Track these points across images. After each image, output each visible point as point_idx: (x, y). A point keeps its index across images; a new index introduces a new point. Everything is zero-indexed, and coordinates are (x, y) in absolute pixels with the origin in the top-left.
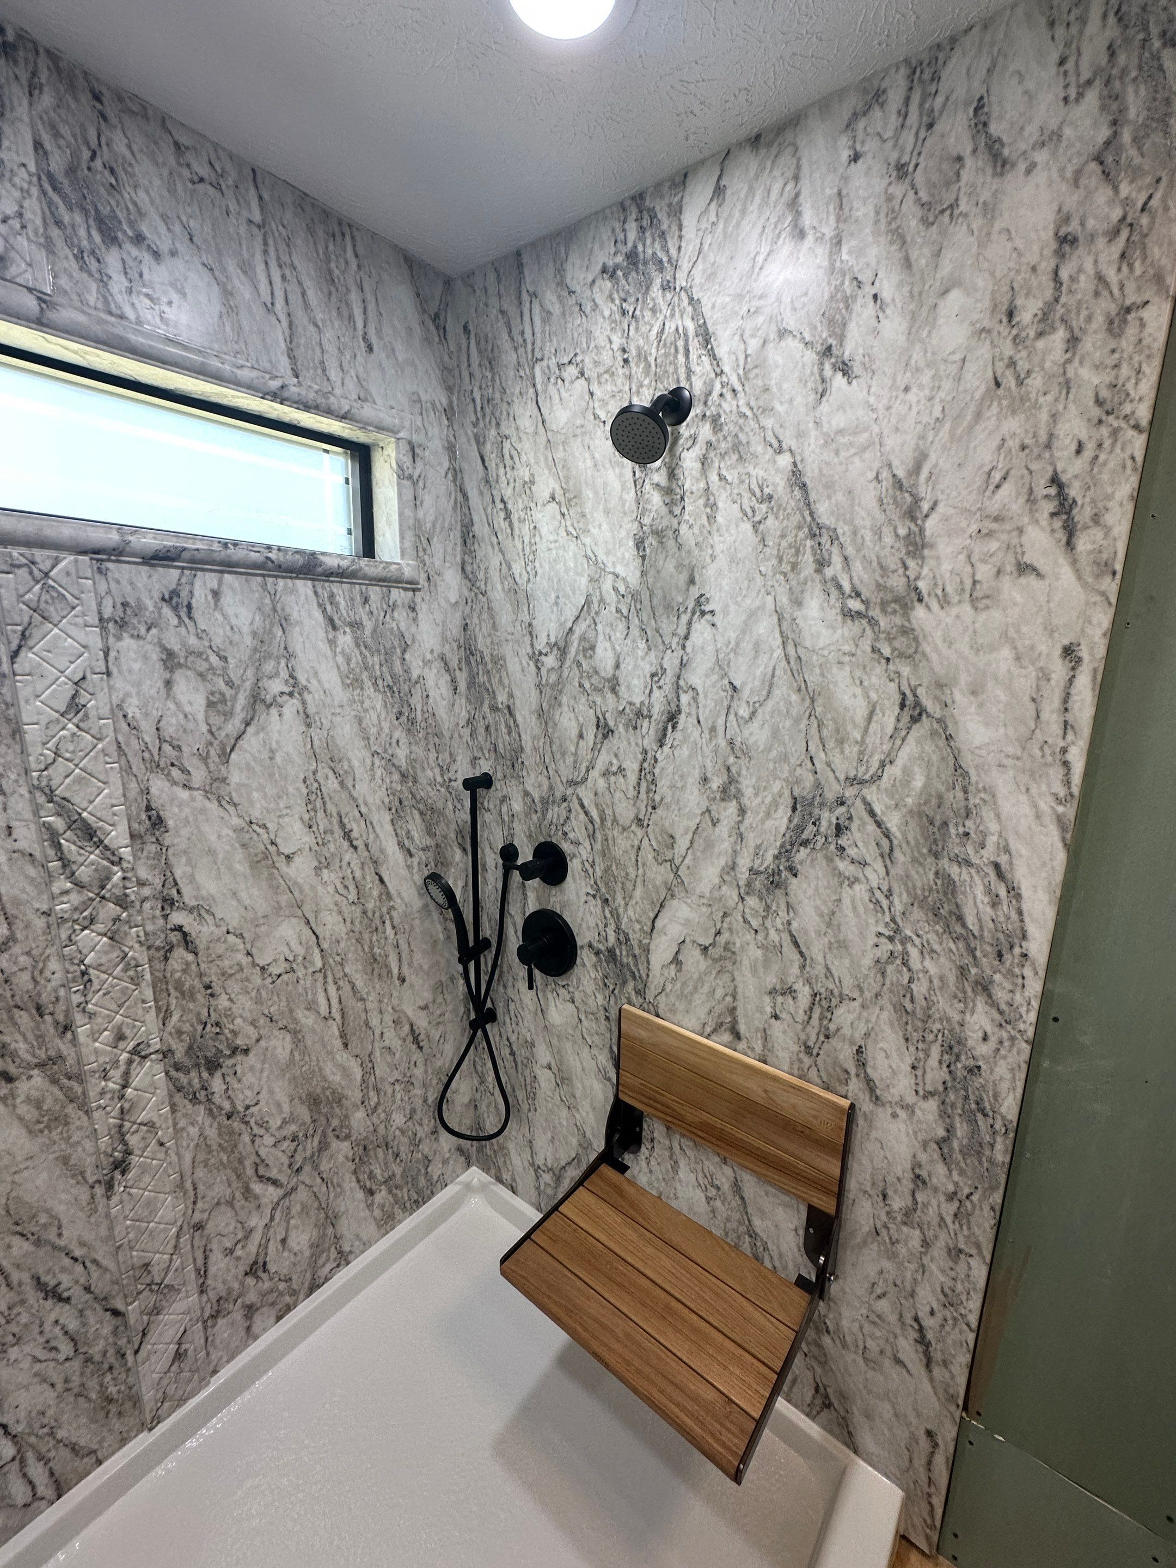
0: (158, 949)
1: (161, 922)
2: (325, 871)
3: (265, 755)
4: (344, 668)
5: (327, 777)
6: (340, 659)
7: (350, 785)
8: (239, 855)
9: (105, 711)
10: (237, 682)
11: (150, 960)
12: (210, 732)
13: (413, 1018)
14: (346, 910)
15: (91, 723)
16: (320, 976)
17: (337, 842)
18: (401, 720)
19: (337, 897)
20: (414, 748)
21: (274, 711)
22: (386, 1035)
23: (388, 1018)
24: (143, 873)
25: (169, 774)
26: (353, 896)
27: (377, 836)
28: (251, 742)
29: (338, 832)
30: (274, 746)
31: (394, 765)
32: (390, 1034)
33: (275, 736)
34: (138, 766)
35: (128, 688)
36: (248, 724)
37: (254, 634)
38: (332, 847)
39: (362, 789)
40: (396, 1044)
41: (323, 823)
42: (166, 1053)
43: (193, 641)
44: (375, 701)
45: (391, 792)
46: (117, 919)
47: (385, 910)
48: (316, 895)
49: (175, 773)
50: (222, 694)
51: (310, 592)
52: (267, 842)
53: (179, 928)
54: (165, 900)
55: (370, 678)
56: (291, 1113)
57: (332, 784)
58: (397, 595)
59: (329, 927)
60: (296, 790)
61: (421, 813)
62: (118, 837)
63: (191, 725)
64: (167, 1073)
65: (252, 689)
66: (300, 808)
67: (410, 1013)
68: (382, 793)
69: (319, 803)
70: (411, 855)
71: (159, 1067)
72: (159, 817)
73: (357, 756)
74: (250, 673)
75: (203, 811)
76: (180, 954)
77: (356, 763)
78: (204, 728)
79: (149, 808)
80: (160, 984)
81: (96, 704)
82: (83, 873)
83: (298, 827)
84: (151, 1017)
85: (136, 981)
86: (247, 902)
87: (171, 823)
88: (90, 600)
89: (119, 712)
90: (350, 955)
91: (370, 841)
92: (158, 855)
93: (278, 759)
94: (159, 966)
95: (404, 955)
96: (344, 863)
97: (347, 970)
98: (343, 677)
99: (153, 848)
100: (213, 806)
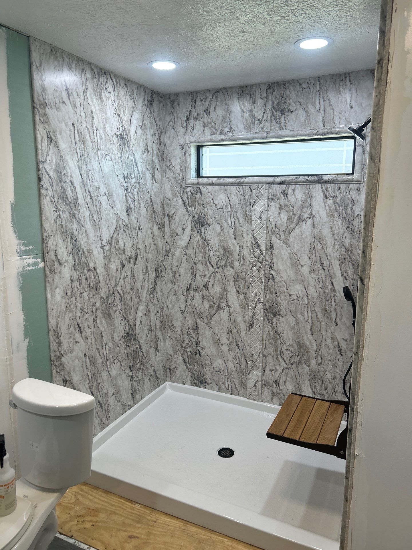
0: (267, 278)
1: (269, 271)
2: (313, 274)
3: (300, 235)
4: (328, 210)
5: (317, 245)
6: (327, 208)
7: (325, 248)
8: (289, 260)
9: (265, 219)
10: (295, 213)
11: (265, 280)
12: (287, 226)
13: (339, 341)
14: (318, 289)
15: (263, 221)
16: (306, 306)
17: (318, 266)
18: (348, 230)
19: (315, 283)
20: (353, 240)
21: (304, 222)
22: (327, 340)
23: (329, 334)
24: (267, 258)
25: (276, 236)
26: (321, 285)
27: (333, 268)
28: (297, 230)
29: (319, 263)
30: (303, 232)
31: (343, 245)
32: (329, 341)
33: (303, 230)
34: (270, 232)
35: (271, 214)
36: (296, 225)
37: (302, 200)
38: (316, 267)
39: (329, 250)
40: (332, 347)
41: (314, 258)
42: (264, 305)
43: (286, 203)
44: (339, 222)
45: (340, 254)
46: (260, 267)
47: (332, 295)
48: (309, 280)
49: (277, 235)
50: (291, 217)
51: (320, 188)
52: (297, 259)
53: (272, 275)
54: (270, 267)
55: (337, 214)
56: (292, 344)
57: (319, 247)
58: (352, 186)
59: (311, 292)
60: (307, 247)
61: (353, 265)
62: (263, 248)
63: (283, 224)
64: (264, 310)
65: (299, 216)
66: (307, 252)
67: (338, 338)
68: (337, 254)
69: (314, 252)
70: (346, 279)
71: (262, 307)
72: (272, 246)
73: (329, 239)
74: (299, 211)
75: (282, 246)
76: (271, 281)
77: (328, 242)
78: (286, 225)
79: (271, 243)
80: (266, 286)
81: (264, 217)
82: (256, 254)
83: (306, 257)
84: (263, 293)
85: (261, 283)
86: (289, 275)
87: (274, 248)
88: (267, 194)
89: (268, 219)
90: (317, 305)
91: (330, 269)
92: (271, 255)
93: (303, 236)
94: (266, 282)
95: (338, 314)
96: (319, 274)
97: (315, 309)
98: (327, 213)
99: (270, 253)
100: (284, 246)
